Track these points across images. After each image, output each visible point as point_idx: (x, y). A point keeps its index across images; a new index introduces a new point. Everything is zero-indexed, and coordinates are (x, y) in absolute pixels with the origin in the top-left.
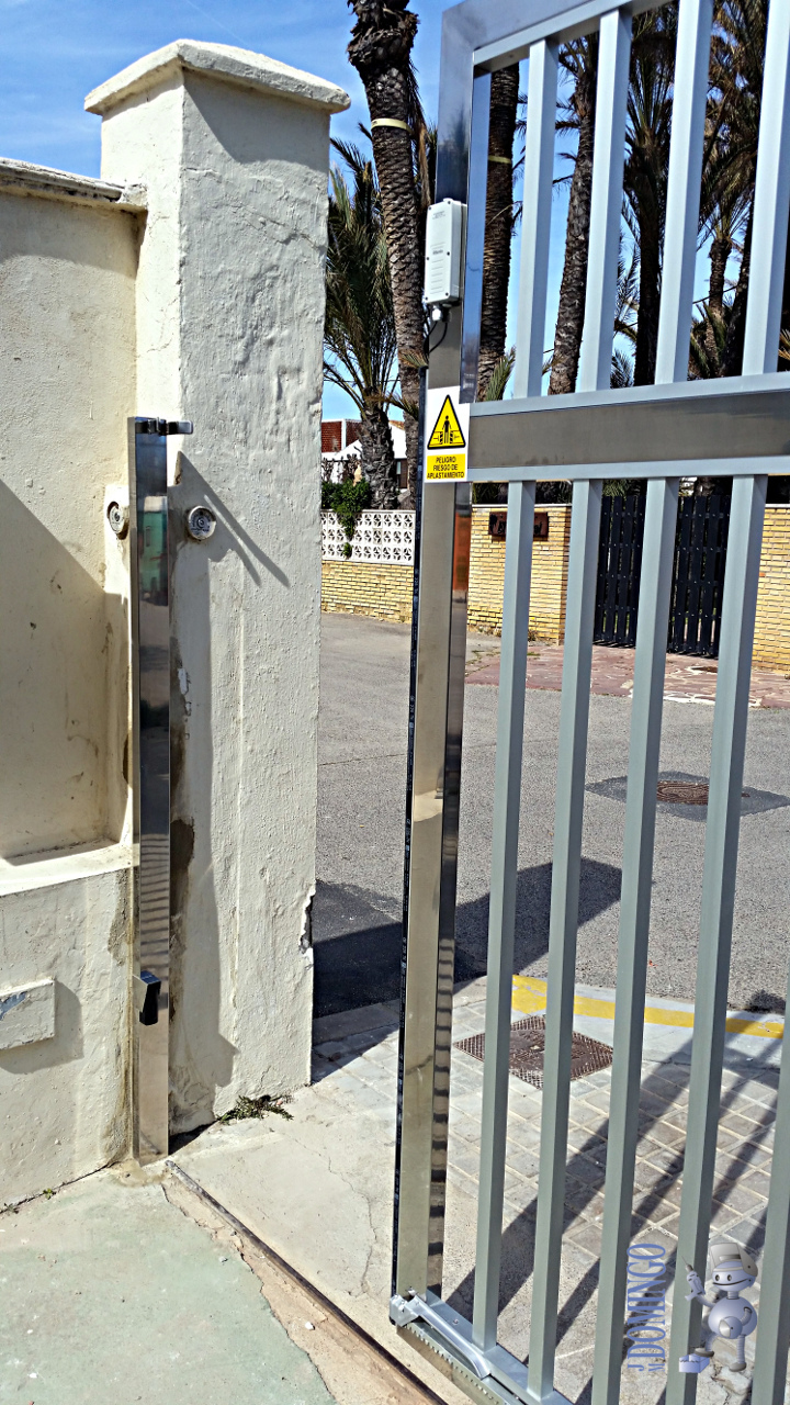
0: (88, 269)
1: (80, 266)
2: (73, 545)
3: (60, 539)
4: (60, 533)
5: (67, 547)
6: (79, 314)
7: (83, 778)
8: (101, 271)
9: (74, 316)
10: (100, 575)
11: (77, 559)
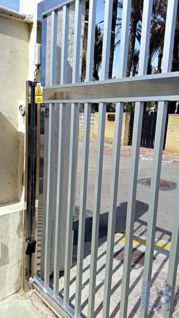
0: (16, 39)
1: (13, 38)
2: (9, 118)
3: (5, 116)
4: (5, 114)
5: (7, 118)
6: (12, 52)
7: (10, 183)
8: (19, 40)
9: (11, 52)
10: (17, 126)
11: (10, 122)
